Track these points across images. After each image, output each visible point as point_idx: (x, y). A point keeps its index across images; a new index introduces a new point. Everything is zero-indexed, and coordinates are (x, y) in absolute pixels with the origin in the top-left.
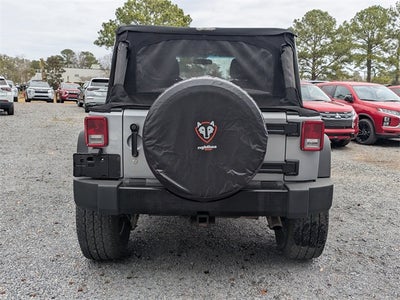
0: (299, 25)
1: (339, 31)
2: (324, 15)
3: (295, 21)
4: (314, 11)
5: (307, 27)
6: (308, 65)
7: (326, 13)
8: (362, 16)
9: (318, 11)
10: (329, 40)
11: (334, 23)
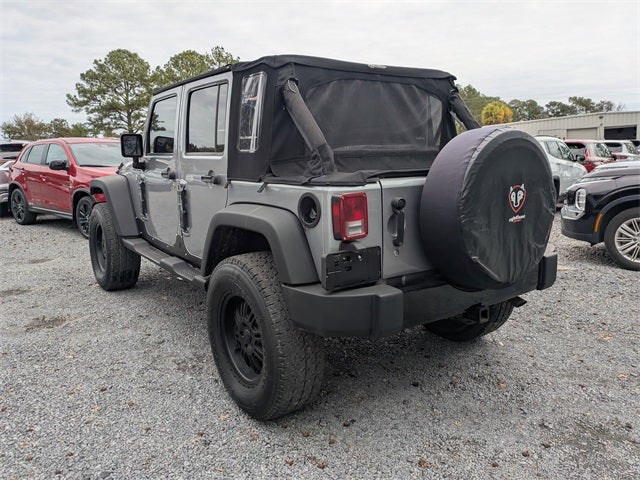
0: (101, 67)
1: (155, 78)
2: (133, 57)
3: (96, 62)
4: (119, 51)
5: (113, 71)
6: (122, 119)
7: (136, 55)
8: (177, 62)
9: (125, 52)
10: (142, 89)
11: (148, 67)
